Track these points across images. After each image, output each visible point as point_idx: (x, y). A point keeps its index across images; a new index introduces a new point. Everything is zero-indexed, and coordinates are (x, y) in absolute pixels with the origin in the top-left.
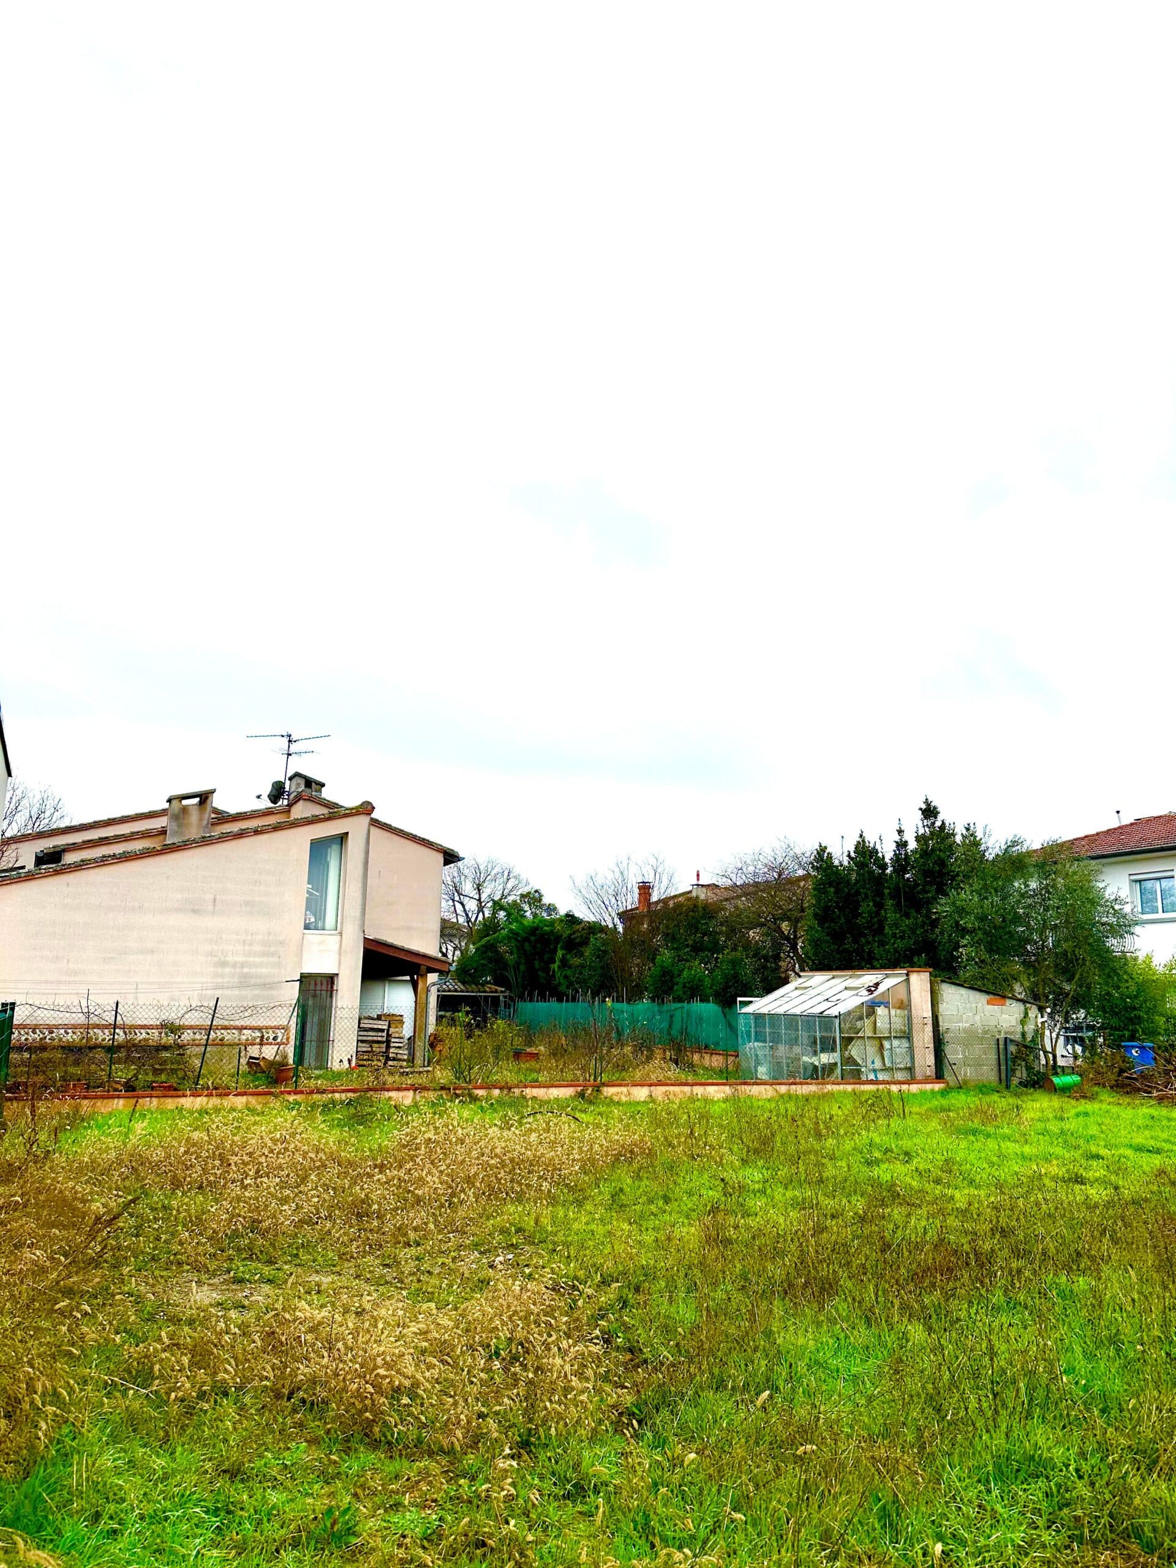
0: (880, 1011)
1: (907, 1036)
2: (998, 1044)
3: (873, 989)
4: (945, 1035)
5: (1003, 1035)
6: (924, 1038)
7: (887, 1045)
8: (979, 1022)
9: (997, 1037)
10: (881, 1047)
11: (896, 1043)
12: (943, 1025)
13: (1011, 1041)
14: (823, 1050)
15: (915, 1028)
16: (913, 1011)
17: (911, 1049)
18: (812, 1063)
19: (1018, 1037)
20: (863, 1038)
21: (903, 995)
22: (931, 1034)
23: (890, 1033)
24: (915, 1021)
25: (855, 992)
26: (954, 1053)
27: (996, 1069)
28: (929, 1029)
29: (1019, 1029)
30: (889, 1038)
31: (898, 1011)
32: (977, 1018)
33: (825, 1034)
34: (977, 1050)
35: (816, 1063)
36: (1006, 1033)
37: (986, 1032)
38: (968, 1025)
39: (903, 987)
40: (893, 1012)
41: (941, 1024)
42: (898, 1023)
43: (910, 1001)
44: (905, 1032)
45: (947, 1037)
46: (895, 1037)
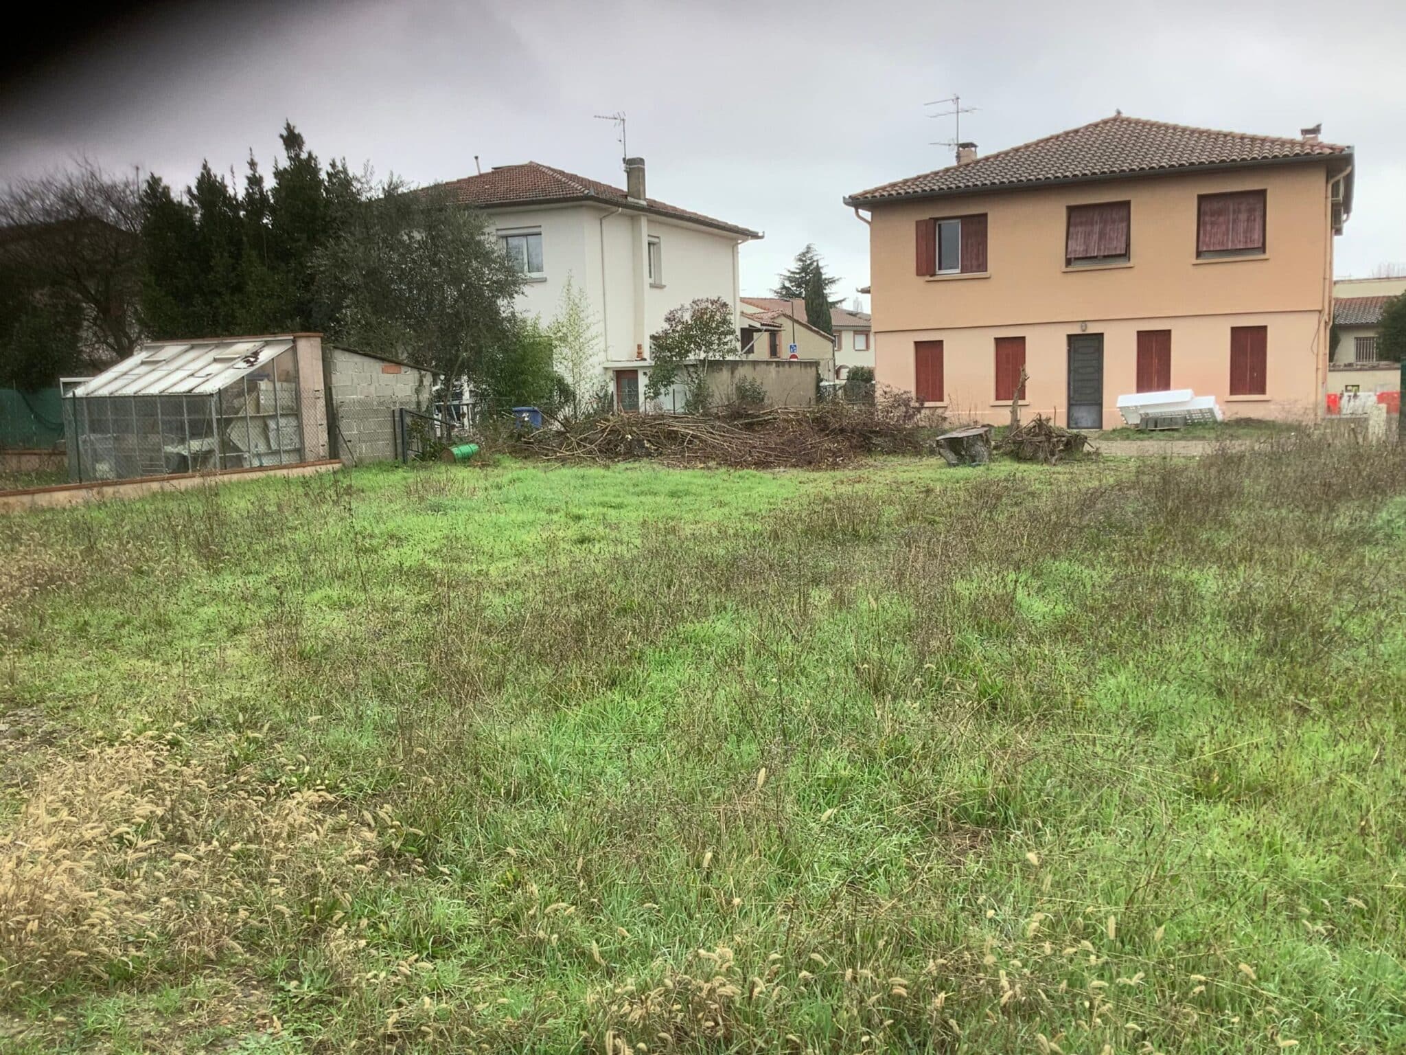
0: (264, 385)
1: (295, 412)
2: (394, 416)
3: (252, 359)
4: (341, 410)
5: (398, 406)
6: (315, 415)
7: (272, 425)
8: (373, 392)
9: (393, 408)
10: (266, 428)
11: (282, 422)
12: (337, 397)
13: (407, 411)
14: (194, 435)
15: (305, 403)
16: (302, 384)
17: (300, 429)
18: (178, 454)
19: (413, 407)
20: (244, 418)
21: (289, 366)
22: (324, 409)
23: (276, 410)
24: (304, 395)
25: (230, 364)
26: (349, 429)
27: (391, 443)
28: (321, 403)
29: (414, 399)
30: (274, 417)
31: (285, 384)
32: (372, 389)
33: (196, 417)
34: (372, 423)
35: (185, 453)
36: (401, 403)
37: (381, 404)
38: (362, 397)
39: (289, 356)
40: (278, 385)
41: (334, 397)
42: (285, 398)
43: (297, 371)
44: (292, 409)
45: (342, 411)
46: (281, 415)
